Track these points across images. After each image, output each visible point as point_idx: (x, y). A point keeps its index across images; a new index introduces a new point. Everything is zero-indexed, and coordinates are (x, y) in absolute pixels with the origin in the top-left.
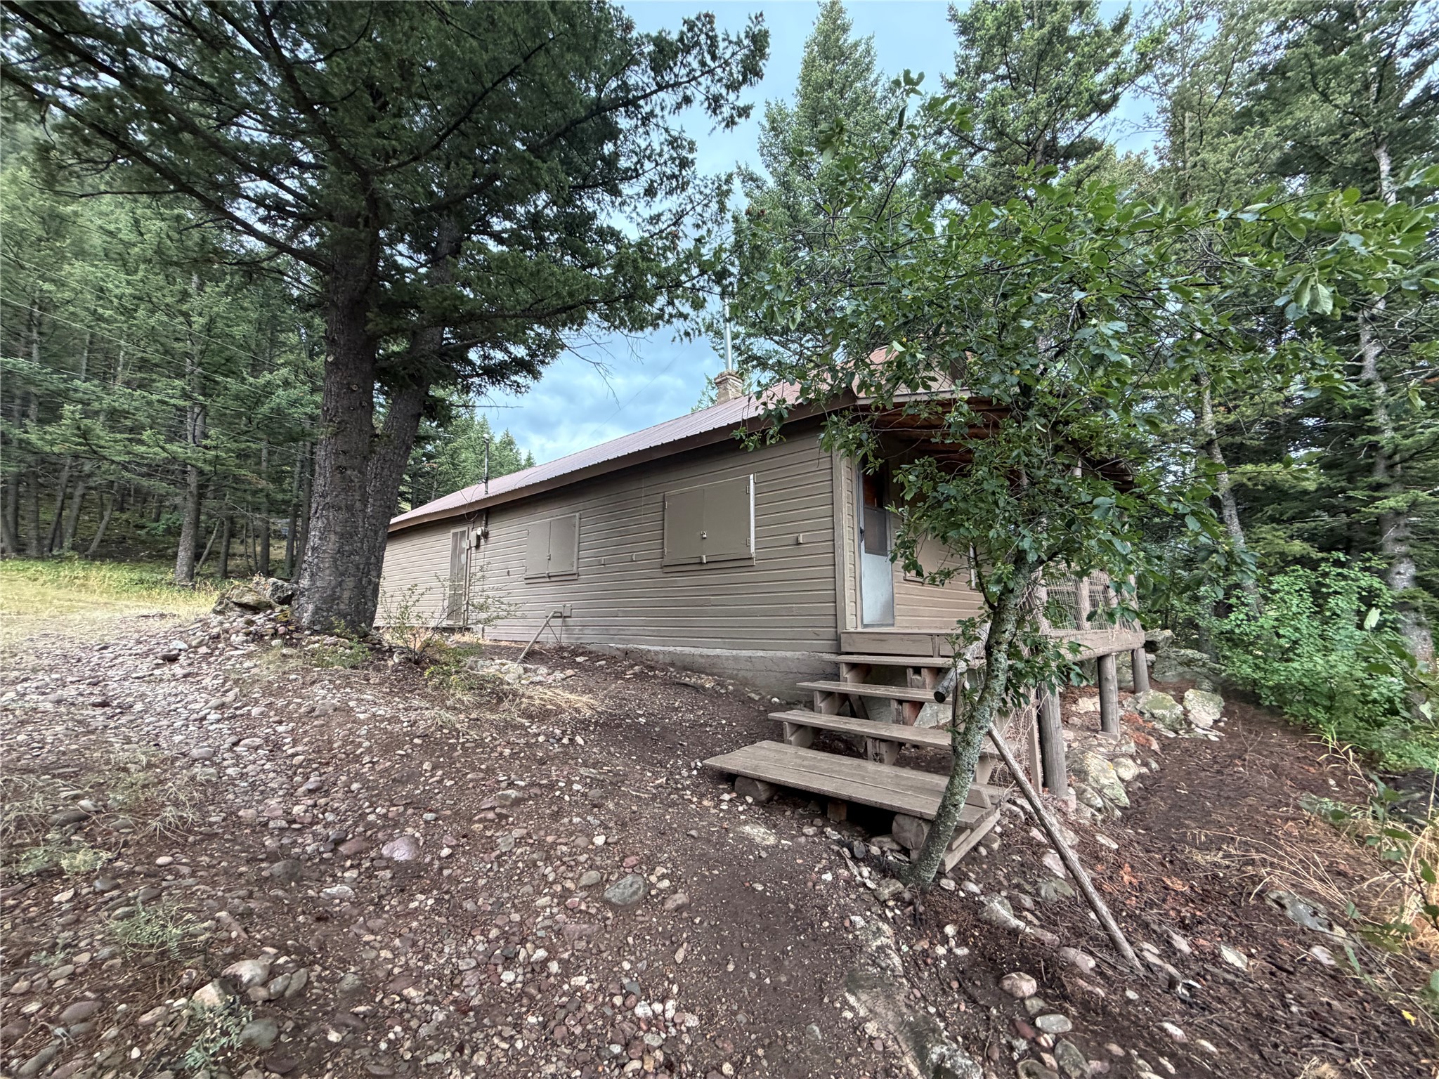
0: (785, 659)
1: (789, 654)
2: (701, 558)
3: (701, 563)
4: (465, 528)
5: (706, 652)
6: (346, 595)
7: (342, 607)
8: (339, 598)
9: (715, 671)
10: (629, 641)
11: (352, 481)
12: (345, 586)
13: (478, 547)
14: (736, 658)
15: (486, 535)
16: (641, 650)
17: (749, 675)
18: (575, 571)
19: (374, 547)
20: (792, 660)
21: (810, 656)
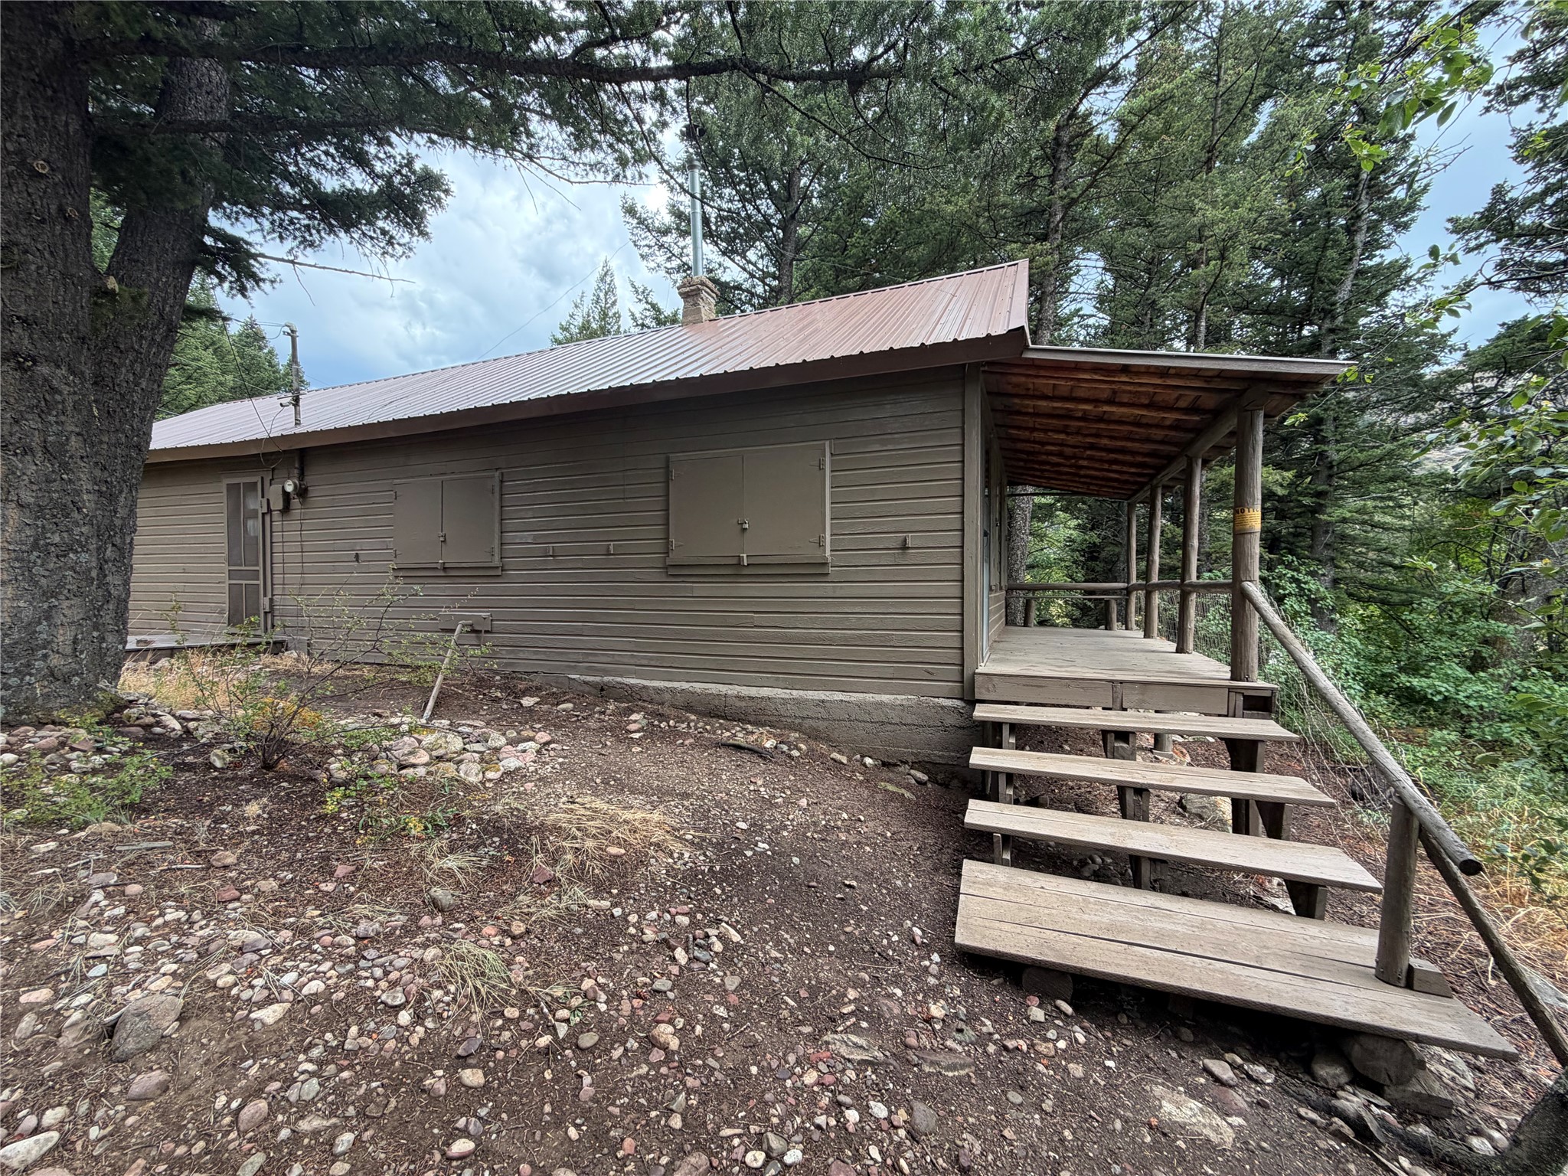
0: (880, 705)
1: (885, 698)
2: (740, 558)
3: (739, 565)
4: (257, 479)
5: (745, 691)
6: (64, 637)
7: (55, 661)
8: (46, 644)
9: (763, 718)
10: (607, 673)
11: (54, 390)
12: (58, 619)
13: (286, 509)
14: (797, 702)
15: (302, 492)
16: (631, 687)
17: (822, 725)
18: (496, 562)
19: (111, 527)
20: (893, 707)
21: (919, 704)
